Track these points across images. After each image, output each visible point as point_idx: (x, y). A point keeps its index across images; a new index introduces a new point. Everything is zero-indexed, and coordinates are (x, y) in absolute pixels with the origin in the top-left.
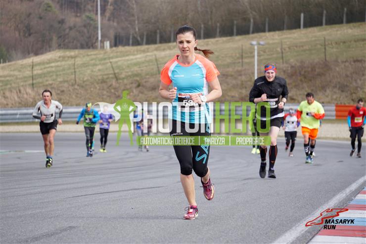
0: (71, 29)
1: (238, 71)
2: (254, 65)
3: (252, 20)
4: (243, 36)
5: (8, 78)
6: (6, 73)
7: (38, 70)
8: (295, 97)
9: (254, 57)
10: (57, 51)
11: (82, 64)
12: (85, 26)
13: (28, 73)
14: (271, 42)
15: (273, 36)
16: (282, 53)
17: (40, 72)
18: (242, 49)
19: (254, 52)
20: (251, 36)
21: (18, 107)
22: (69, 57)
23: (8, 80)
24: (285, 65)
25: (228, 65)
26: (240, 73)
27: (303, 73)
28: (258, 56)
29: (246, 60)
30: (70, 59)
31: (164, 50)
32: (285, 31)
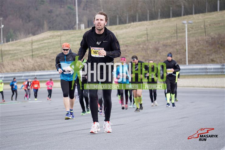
0: (57, 16)
1: (174, 42)
2: (185, 38)
3: (183, 7)
4: (177, 18)
5: (15, 52)
6: (14, 48)
7: (35, 45)
8: (214, 60)
9: (185, 32)
10: (48, 32)
11: (66, 40)
12: (67, 14)
13: (29, 48)
14: (197, 21)
15: (198, 17)
16: (205, 29)
17: (37, 47)
18: (177, 27)
19: (185, 28)
20: (183, 17)
21: (23, 71)
22: (56, 36)
23: (15, 53)
24: (207, 37)
25: (167, 38)
26: (175, 44)
27: (220, 42)
28: (188, 31)
29: (179, 35)
30: (57, 37)
31: (122, 29)
32: (206, 13)
